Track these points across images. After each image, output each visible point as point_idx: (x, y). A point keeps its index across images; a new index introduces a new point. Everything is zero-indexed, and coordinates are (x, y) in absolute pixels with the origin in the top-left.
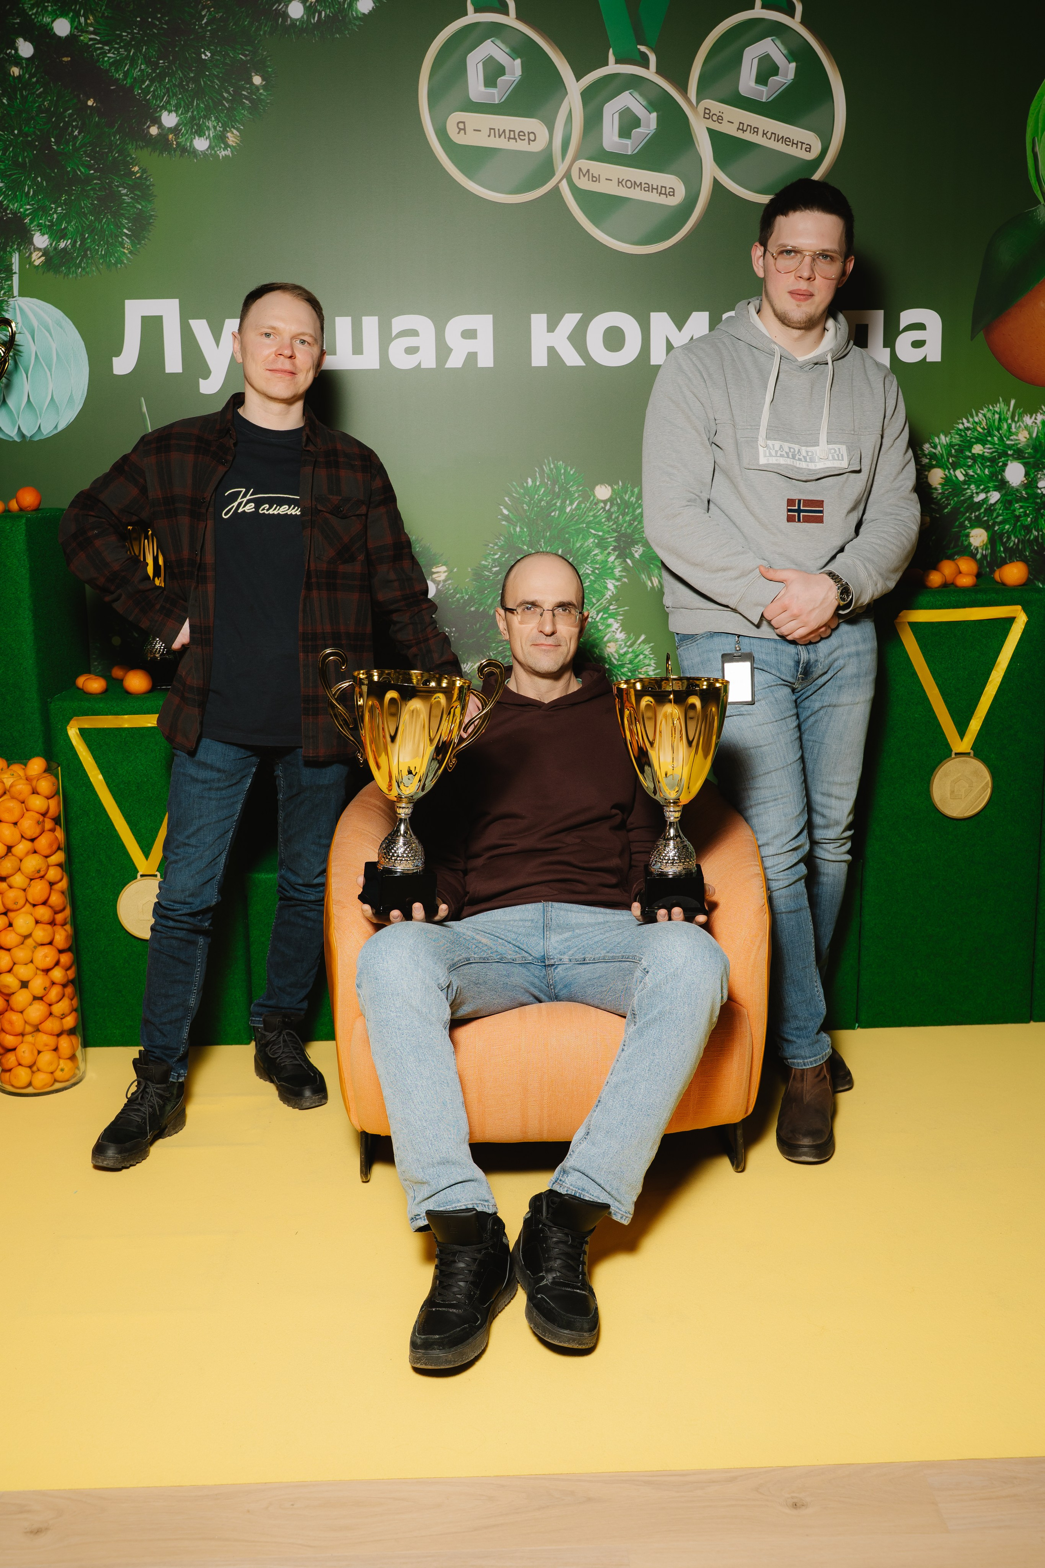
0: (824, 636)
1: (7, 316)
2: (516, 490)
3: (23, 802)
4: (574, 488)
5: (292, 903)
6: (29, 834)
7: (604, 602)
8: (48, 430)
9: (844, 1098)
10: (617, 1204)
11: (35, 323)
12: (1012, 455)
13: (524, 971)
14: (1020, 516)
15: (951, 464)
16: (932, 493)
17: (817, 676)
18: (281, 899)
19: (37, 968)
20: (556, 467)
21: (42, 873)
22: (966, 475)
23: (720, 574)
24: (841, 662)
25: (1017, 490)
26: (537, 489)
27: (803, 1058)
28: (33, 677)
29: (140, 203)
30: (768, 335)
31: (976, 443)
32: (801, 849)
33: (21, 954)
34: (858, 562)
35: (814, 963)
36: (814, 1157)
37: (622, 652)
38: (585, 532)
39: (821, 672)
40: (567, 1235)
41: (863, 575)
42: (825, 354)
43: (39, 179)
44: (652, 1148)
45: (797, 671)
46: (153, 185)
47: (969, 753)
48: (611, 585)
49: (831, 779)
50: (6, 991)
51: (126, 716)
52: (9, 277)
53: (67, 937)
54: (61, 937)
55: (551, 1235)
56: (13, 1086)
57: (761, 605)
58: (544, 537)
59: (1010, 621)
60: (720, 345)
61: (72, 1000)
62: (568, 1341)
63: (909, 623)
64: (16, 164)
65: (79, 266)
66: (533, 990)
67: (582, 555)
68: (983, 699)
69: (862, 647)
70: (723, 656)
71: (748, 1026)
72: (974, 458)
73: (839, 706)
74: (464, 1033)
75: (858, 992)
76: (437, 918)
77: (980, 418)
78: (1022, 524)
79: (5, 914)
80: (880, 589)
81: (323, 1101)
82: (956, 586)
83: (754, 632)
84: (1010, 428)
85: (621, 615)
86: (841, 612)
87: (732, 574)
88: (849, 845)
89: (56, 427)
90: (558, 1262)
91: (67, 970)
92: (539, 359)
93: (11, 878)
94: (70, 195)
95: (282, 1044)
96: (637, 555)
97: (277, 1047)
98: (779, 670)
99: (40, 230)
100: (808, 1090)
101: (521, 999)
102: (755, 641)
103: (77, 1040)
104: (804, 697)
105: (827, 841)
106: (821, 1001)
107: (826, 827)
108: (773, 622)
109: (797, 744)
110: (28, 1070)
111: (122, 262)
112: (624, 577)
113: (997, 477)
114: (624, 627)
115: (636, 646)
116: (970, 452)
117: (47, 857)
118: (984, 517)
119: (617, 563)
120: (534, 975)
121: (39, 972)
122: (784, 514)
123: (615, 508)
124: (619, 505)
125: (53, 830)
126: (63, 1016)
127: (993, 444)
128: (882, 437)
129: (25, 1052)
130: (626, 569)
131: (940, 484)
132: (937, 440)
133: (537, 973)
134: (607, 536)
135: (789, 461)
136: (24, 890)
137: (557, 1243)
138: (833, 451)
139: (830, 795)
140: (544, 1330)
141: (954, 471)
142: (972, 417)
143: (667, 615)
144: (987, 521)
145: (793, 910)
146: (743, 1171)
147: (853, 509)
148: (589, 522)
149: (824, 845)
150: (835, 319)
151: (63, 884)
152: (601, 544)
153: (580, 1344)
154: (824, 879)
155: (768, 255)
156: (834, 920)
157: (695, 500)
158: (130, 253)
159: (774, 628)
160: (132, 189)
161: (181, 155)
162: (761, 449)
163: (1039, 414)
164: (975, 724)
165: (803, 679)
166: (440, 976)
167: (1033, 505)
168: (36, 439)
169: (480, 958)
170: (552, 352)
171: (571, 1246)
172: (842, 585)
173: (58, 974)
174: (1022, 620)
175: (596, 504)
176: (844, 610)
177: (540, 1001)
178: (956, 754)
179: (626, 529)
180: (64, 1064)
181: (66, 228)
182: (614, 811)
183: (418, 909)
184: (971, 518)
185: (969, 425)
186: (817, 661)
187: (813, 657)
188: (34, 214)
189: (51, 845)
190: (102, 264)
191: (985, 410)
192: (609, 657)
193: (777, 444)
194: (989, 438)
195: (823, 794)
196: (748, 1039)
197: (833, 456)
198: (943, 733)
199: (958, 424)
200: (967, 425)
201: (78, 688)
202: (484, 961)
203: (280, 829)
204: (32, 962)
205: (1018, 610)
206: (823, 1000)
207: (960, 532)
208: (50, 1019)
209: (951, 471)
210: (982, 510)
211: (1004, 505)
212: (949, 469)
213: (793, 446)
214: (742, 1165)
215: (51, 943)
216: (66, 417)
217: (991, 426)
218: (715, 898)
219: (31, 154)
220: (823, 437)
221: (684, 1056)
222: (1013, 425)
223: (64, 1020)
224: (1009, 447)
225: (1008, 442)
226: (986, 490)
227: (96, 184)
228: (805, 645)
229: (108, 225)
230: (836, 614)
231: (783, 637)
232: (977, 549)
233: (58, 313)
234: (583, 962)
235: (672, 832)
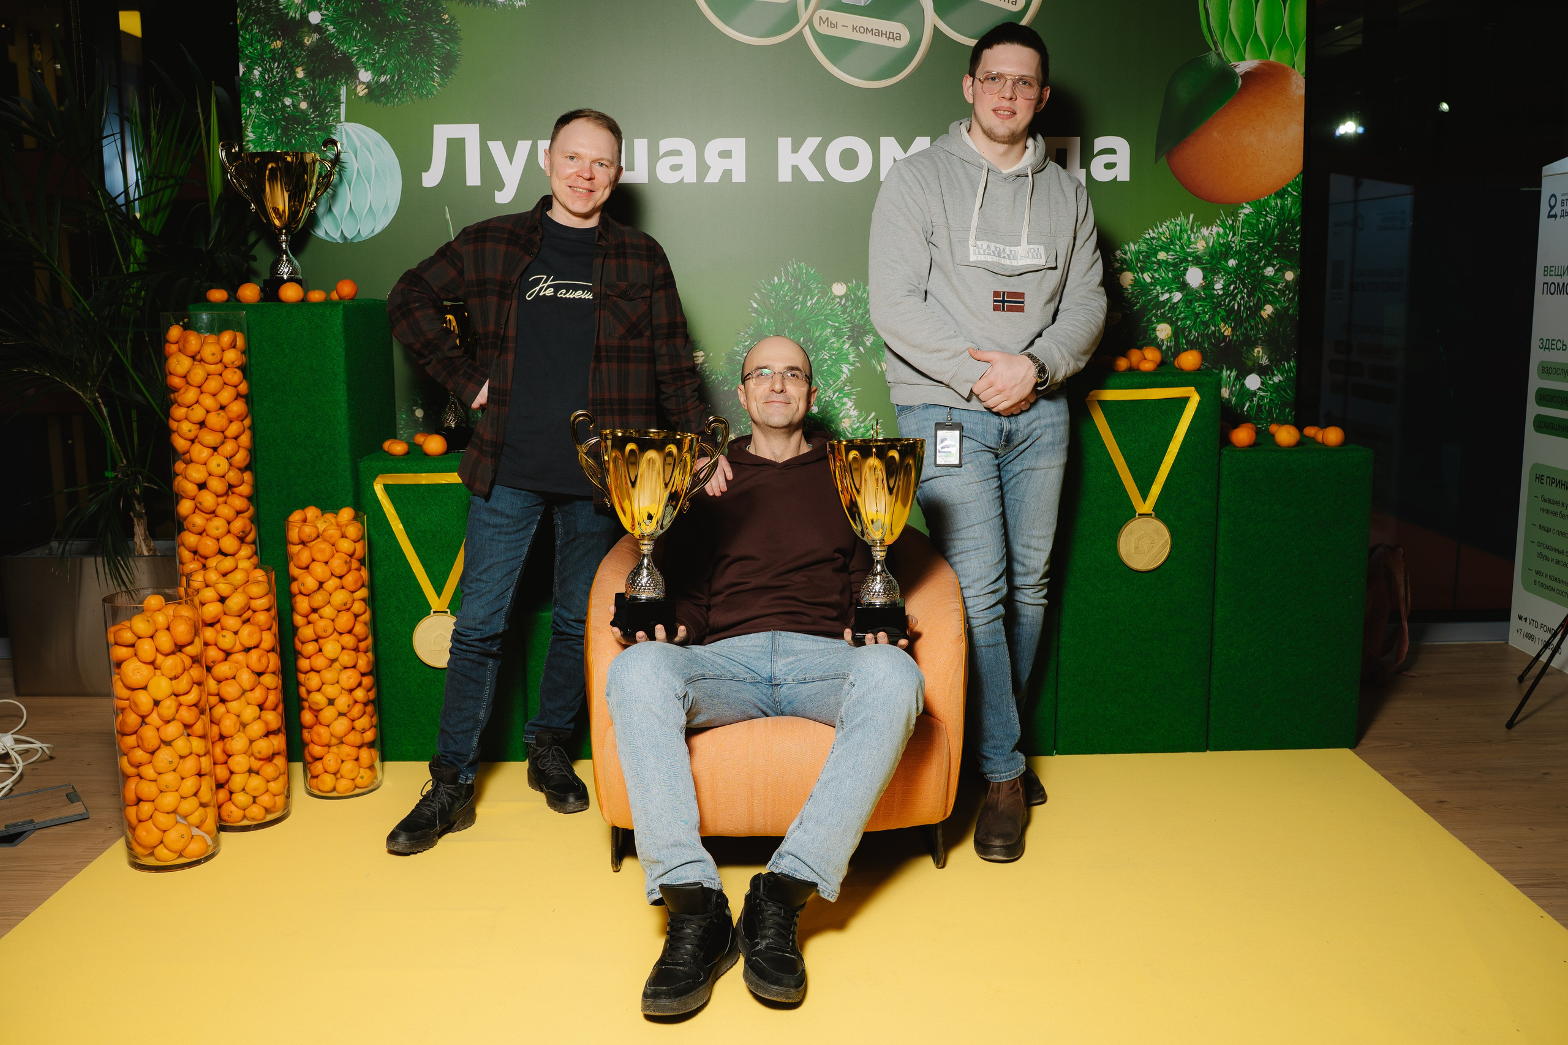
0: (1023, 409)
1: (334, 137)
2: (764, 286)
3: (333, 545)
4: (814, 286)
5: (563, 637)
6: (338, 571)
7: (839, 383)
8: (366, 234)
9: (1038, 811)
10: (824, 883)
11: (358, 144)
12: (1192, 261)
13: (754, 688)
14: (1199, 314)
15: (1139, 268)
16: (1124, 293)
17: (1018, 443)
18: (554, 634)
19: (342, 688)
20: (799, 268)
21: (348, 606)
22: (1153, 278)
23: (935, 355)
24: (1039, 432)
25: (1197, 291)
26: (782, 286)
27: (1000, 772)
28: (346, 440)
29: (448, 45)
30: (977, 151)
31: (1160, 251)
32: (1000, 593)
33: (328, 675)
34: (1053, 345)
35: (1011, 691)
36: (1004, 855)
37: (855, 427)
38: (823, 323)
39: (1020, 440)
40: (780, 908)
41: (1057, 356)
42: (1026, 168)
43: (365, 25)
44: (855, 836)
45: (1001, 439)
46: (460, 30)
47: (1151, 514)
48: (846, 369)
49: (1030, 533)
50: (315, 707)
51: (424, 474)
52: (338, 106)
53: (368, 662)
54: (363, 662)
55: (766, 908)
56: (320, 790)
57: (970, 382)
58: (788, 327)
59: (1186, 400)
60: (936, 159)
61: (372, 717)
62: (777, 995)
63: (1098, 401)
64: (347, 14)
65: (396, 96)
66: (760, 705)
67: (821, 343)
68: (1162, 467)
69: (1056, 419)
70: (936, 424)
71: (946, 739)
72: (1159, 263)
73: (1037, 469)
74: (699, 740)
75: (1055, 723)
76: (677, 639)
77: (1164, 229)
78: (1201, 320)
79: (316, 641)
80: (1071, 369)
81: (585, 807)
82: (1140, 370)
83: (964, 405)
84: (1189, 238)
85: (854, 395)
86: (1039, 388)
87: (946, 354)
88: (1045, 591)
89: (373, 231)
90: (772, 931)
91: (369, 691)
92: (785, 175)
93: (322, 610)
94: (390, 39)
95: (550, 758)
96: (868, 344)
97: (546, 760)
98: (984, 438)
99: (365, 67)
100: (1003, 801)
101: (750, 713)
102: (964, 412)
103: (375, 753)
104: (1007, 461)
105: (1027, 587)
106: (1016, 724)
107: (1026, 574)
108: (980, 397)
109: (998, 502)
110: (333, 776)
111: (432, 93)
112: (857, 362)
113: (1179, 280)
114: (858, 405)
115: (867, 421)
116: (1156, 258)
117: (353, 592)
118: (1168, 314)
119: (851, 350)
120: (762, 693)
121: (343, 692)
122: (990, 304)
123: (850, 303)
124: (853, 301)
125: (359, 570)
126: (363, 731)
127: (1176, 251)
128: (1075, 239)
129: (331, 761)
130: (859, 355)
131: (1130, 285)
132: (1127, 248)
133: (765, 691)
134: (842, 327)
135: (995, 259)
136: (333, 620)
137: (771, 915)
138: (1033, 250)
139: (1029, 547)
140: (757, 986)
141: (1142, 274)
142: (1157, 228)
143: (888, 389)
144: (1171, 317)
145: (991, 644)
146: (943, 867)
147: (1050, 300)
148: (827, 315)
149: (1024, 590)
150: (1035, 139)
151: (366, 617)
152: (838, 334)
153: (787, 998)
154: (1024, 620)
155: (976, 81)
156: (1032, 657)
157: (915, 290)
158: (439, 86)
159: (981, 401)
160: (442, 33)
161: (484, 5)
162: (971, 248)
163: (1214, 227)
164: (1156, 490)
165: (1005, 446)
166: (677, 687)
167: (1211, 304)
168: (356, 241)
169: (714, 675)
170: (796, 170)
171: (783, 918)
172: (1039, 365)
173: (360, 694)
174: (1195, 399)
175: (833, 299)
176: (1041, 387)
177: (767, 716)
178: (1139, 515)
179: (859, 321)
180: (365, 773)
181: (386, 65)
182: (837, 555)
183: (660, 631)
184: (1157, 315)
185: (1154, 235)
186: (1017, 430)
187: (1014, 426)
188: (360, 55)
189: (356, 582)
190: (415, 95)
191: (1168, 222)
192: (844, 431)
193: (985, 244)
194: (1172, 247)
195: (1024, 546)
196: (946, 750)
197: (1033, 255)
198: (1128, 496)
199: (1145, 234)
200: (1152, 235)
201: (385, 451)
202: (718, 678)
203: (556, 571)
204: (338, 682)
205: (1191, 391)
206: (1018, 723)
207: (1148, 326)
208: (353, 732)
209: (1140, 274)
210: (1167, 308)
211: (1186, 304)
212: (1138, 273)
213: (998, 245)
214: (942, 861)
215: (354, 667)
216: (382, 223)
217: (1173, 235)
218: (918, 628)
219: (359, 5)
220: (1024, 238)
221: (884, 756)
222: (1192, 236)
223: (364, 735)
224: (1189, 254)
225: (1188, 250)
226: (1170, 291)
227: (412, 29)
228: (1008, 417)
229: (421, 63)
230: (1035, 390)
231: (989, 409)
232: (1162, 341)
233: (377, 136)
234: (804, 682)
235: (879, 567)
